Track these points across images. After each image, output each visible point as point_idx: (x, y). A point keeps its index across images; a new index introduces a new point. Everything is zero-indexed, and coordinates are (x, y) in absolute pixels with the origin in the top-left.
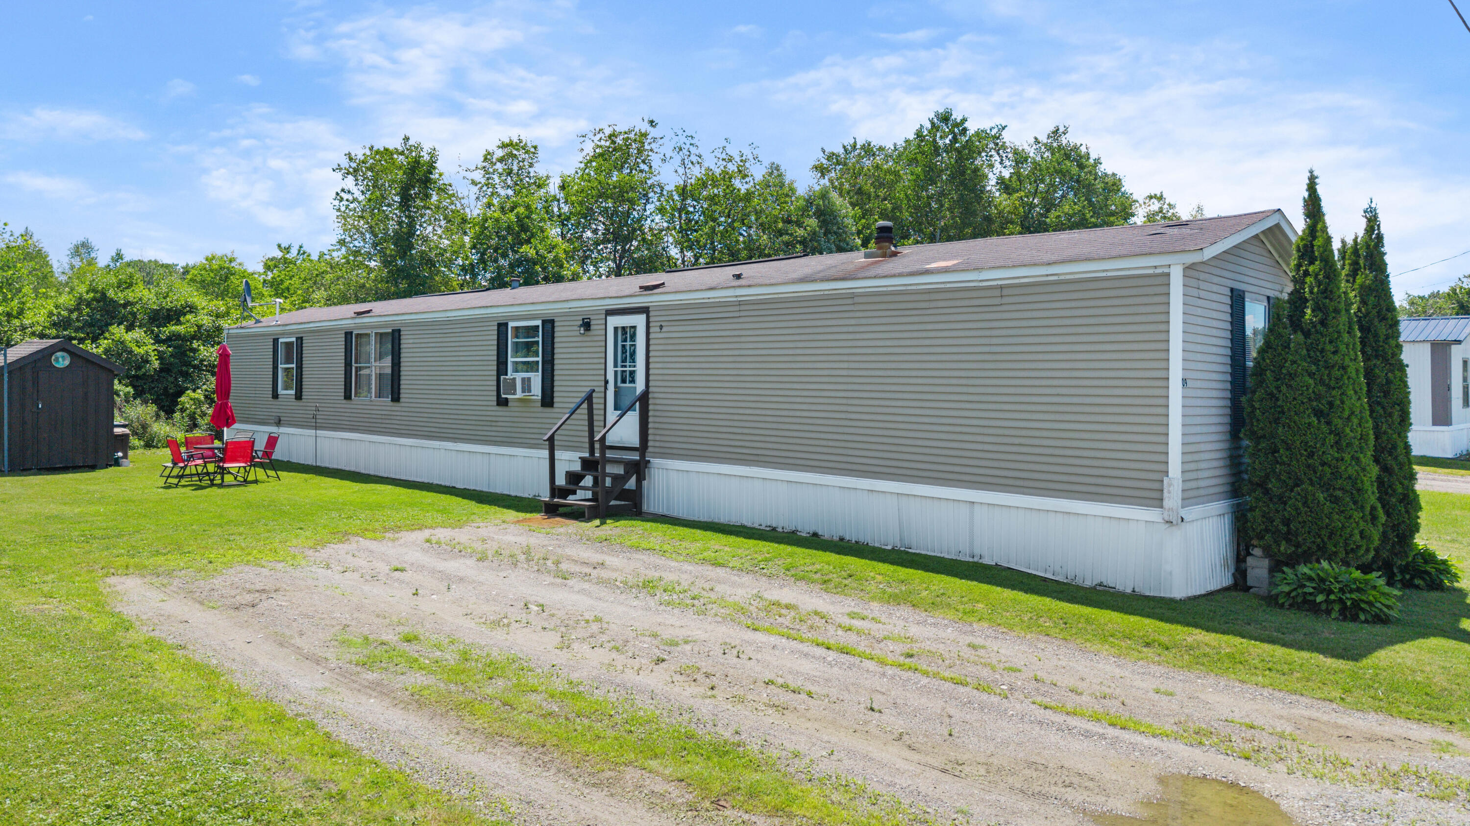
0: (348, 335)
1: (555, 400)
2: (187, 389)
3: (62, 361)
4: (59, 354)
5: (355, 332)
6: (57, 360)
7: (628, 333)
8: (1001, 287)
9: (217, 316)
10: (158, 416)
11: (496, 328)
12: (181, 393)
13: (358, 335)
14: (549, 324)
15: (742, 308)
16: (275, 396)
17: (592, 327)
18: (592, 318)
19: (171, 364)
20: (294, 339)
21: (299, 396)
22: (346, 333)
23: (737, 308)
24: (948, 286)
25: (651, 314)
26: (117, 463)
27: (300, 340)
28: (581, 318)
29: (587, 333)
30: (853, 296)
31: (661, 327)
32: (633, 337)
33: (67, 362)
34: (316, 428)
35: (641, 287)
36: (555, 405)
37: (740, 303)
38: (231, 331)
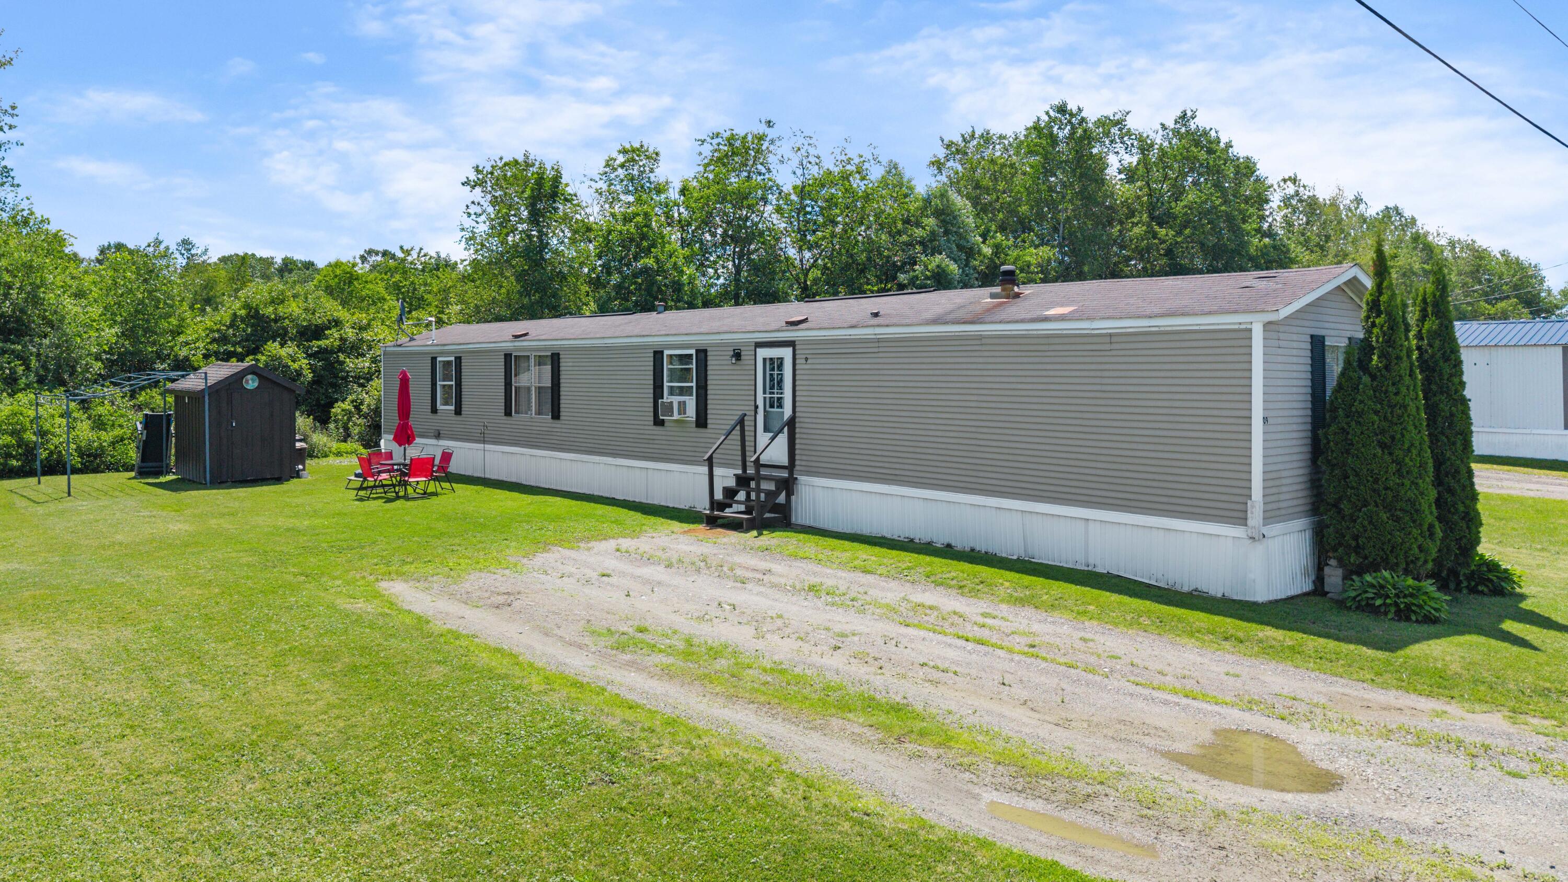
0: (508, 356)
1: (709, 421)
2: (337, 401)
3: (251, 383)
4: (249, 377)
5: (513, 355)
6: (247, 382)
7: (776, 364)
8: (1111, 335)
9: (361, 329)
10: (315, 428)
11: (652, 355)
12: (331, 405)
13: (516, 356)
14: (702, 354)
15: (881, 345)
16: (434, 410)
17: (743, 357)
18: (742, 349)
19: (322, 376)
20: (453, 359)
21: (458, 411)
22: (506, 355)
23: (877, 345)
24: (1065, 332)
25: (797, 347)
26: (298, 476)
27: (458, 359)
28: (732, 349)
29: (738, 362)
30: (980, 338)
31: (806, 359)
32: (781, 367)
33: (256, 384)
34: (484, 442)
35: (787, 323)
36: (709, 426)
37: (879, 341)
38: (388, 349)
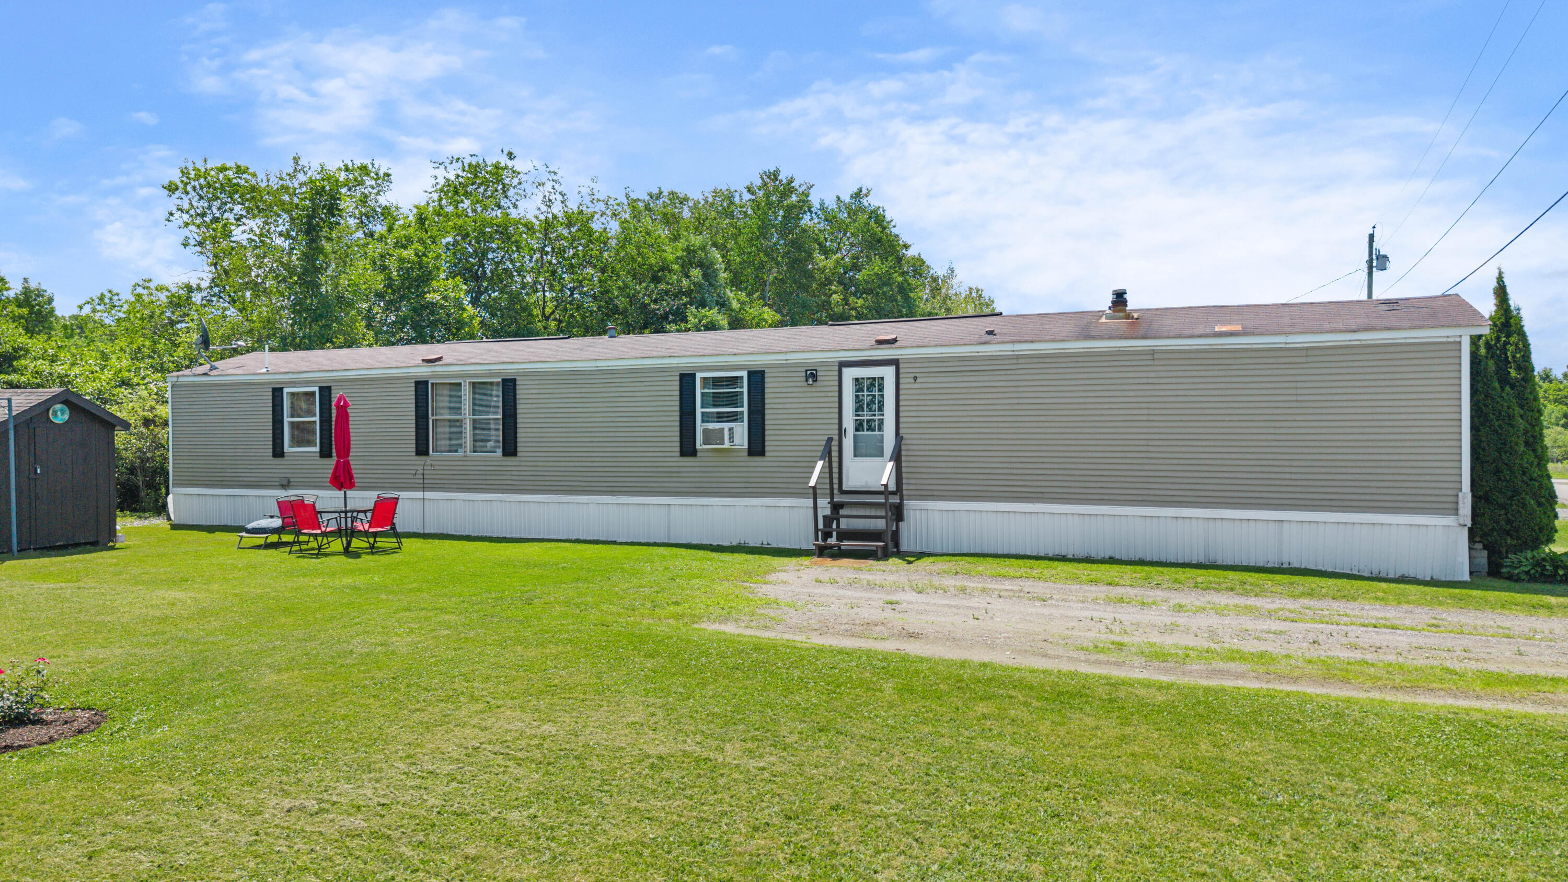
0: (421, 386)
1: (767, 449)
3: (60, 415)
4: (58, 407)
5: (430, 382)
6: (55, 414)
7: (877, 383)
8: (1307, 349)
11: (678, 378)
14: (758, 376)
15: (1020, 361)
16: (278, 454)
17: (819, 378)
18: (818, 369)
20: (314, 389)
21: (326, 453)
22: (416, 383)
23: (1015, 361)
25: (901, 366)
27: (325, 390)
28: (804, 369)
31: (915, 378)
32: (879, 387)
33: (66, 417)
35: (876, 340)
36: (767, 454)
38: (181, 379)
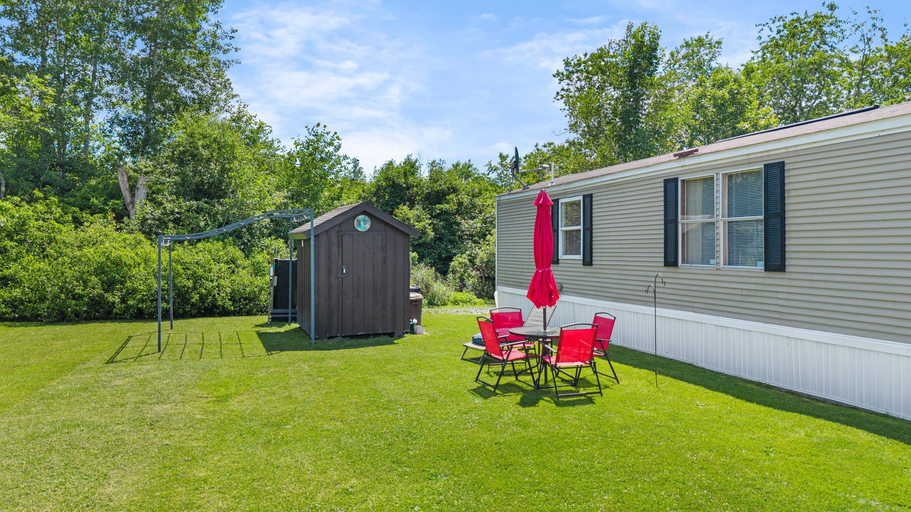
0: (670, 181)
3: (363, 224)
4: (361, 217)
5: (681, 178)
6: (359, 222)
13: (683, 181)
16: (556, 261)
20: (581, 198)
21: (588, 261)
22: (666, 182)
26: (413, 332)
27: (588, 198)
33: (368, 226)
38: (502, 198)
